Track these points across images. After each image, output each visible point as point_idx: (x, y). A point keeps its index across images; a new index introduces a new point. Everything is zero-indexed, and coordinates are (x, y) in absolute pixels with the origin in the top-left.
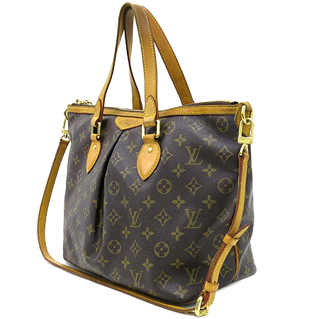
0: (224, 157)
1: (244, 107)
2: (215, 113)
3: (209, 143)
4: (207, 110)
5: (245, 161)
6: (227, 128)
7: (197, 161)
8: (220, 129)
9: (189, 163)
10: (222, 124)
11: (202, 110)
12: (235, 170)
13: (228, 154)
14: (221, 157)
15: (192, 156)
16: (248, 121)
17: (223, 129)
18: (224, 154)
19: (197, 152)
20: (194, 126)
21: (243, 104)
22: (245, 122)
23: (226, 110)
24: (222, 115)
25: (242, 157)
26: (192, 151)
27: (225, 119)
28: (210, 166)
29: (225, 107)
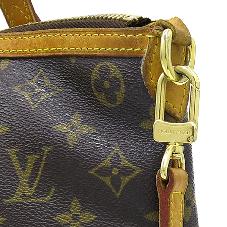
0: (116, 181)
1: (167, 33)
2: (84, 50)
3: (72, 139)
4: (63, 42)
5: (177, 193)
6: (120, 95)
7: (41, 191)
8: (101, 98)
9: (16, 199)
10: (107, 84)
11: (50, 43)
12: (150, 217)
13: (125, 171)
14: (107, 181)
15: (24, 177)
16: (180, 75)
17: (112, 98)
18: (115, 172)
19: (37, 164)
20: (30, 89)
21: (164, 26)
22: (172, 77)
23: (116, 43)
24: (105, 58)
25: (168, 183)
26: (23, 162)
27: (114, 70)
28: (75, 205)
29: (114, 35)
